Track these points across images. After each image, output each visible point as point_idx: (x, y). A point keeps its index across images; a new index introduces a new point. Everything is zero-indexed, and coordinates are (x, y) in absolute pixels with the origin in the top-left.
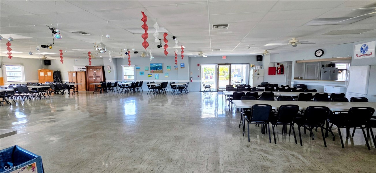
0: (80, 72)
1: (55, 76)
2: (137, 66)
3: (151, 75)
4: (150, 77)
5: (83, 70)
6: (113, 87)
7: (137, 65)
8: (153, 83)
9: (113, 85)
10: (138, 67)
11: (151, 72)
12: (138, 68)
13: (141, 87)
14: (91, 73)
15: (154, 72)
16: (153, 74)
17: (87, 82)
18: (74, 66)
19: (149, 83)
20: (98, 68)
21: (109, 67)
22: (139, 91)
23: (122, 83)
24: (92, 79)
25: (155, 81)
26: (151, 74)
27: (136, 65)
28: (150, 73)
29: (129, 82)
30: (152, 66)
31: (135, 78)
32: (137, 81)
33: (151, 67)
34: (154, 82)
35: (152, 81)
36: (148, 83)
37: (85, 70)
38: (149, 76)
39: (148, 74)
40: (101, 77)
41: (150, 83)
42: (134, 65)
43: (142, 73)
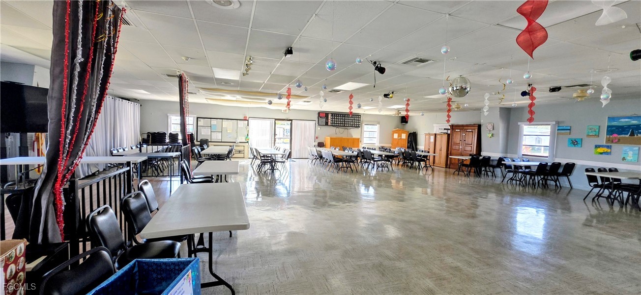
0: (440, 134)
1: (410, 139)
2: (560, 125)
3: (605, 150)
4: (601, 153)
5: (446, 131)
6: (494, 167)
7: (563, 122)
8: (610, 170)
9: (495, 163)
10: (564, 126)
11: (608, 140)
12: (564, 128)
13: (567, 176)
14: (457, 138)
15: (619, 141)
16: (615, 147)
17: (449, 152)
18: (434, 125)
19: (596, 170)
20: (469, 128)
21: (490, 127)
22: (558, 188)
23: (514, 161)
24: (457, 147)
25: (620, 166)
26: (608, 147)
27: (558, 123)
28: (604, 143)
29: (533, 161)
30: (614, 123)
31: (553, 154)
32: (557, 161)
33: (608, 127)
34: (616, 170)
35: (608, 166)
36: (593, 170)
37: (449, 132)
38: (600, 150)
39: (597, 147)
40: (473, 145)
41: (600, 170)
42: (554, 123)
43: (575, 143)
